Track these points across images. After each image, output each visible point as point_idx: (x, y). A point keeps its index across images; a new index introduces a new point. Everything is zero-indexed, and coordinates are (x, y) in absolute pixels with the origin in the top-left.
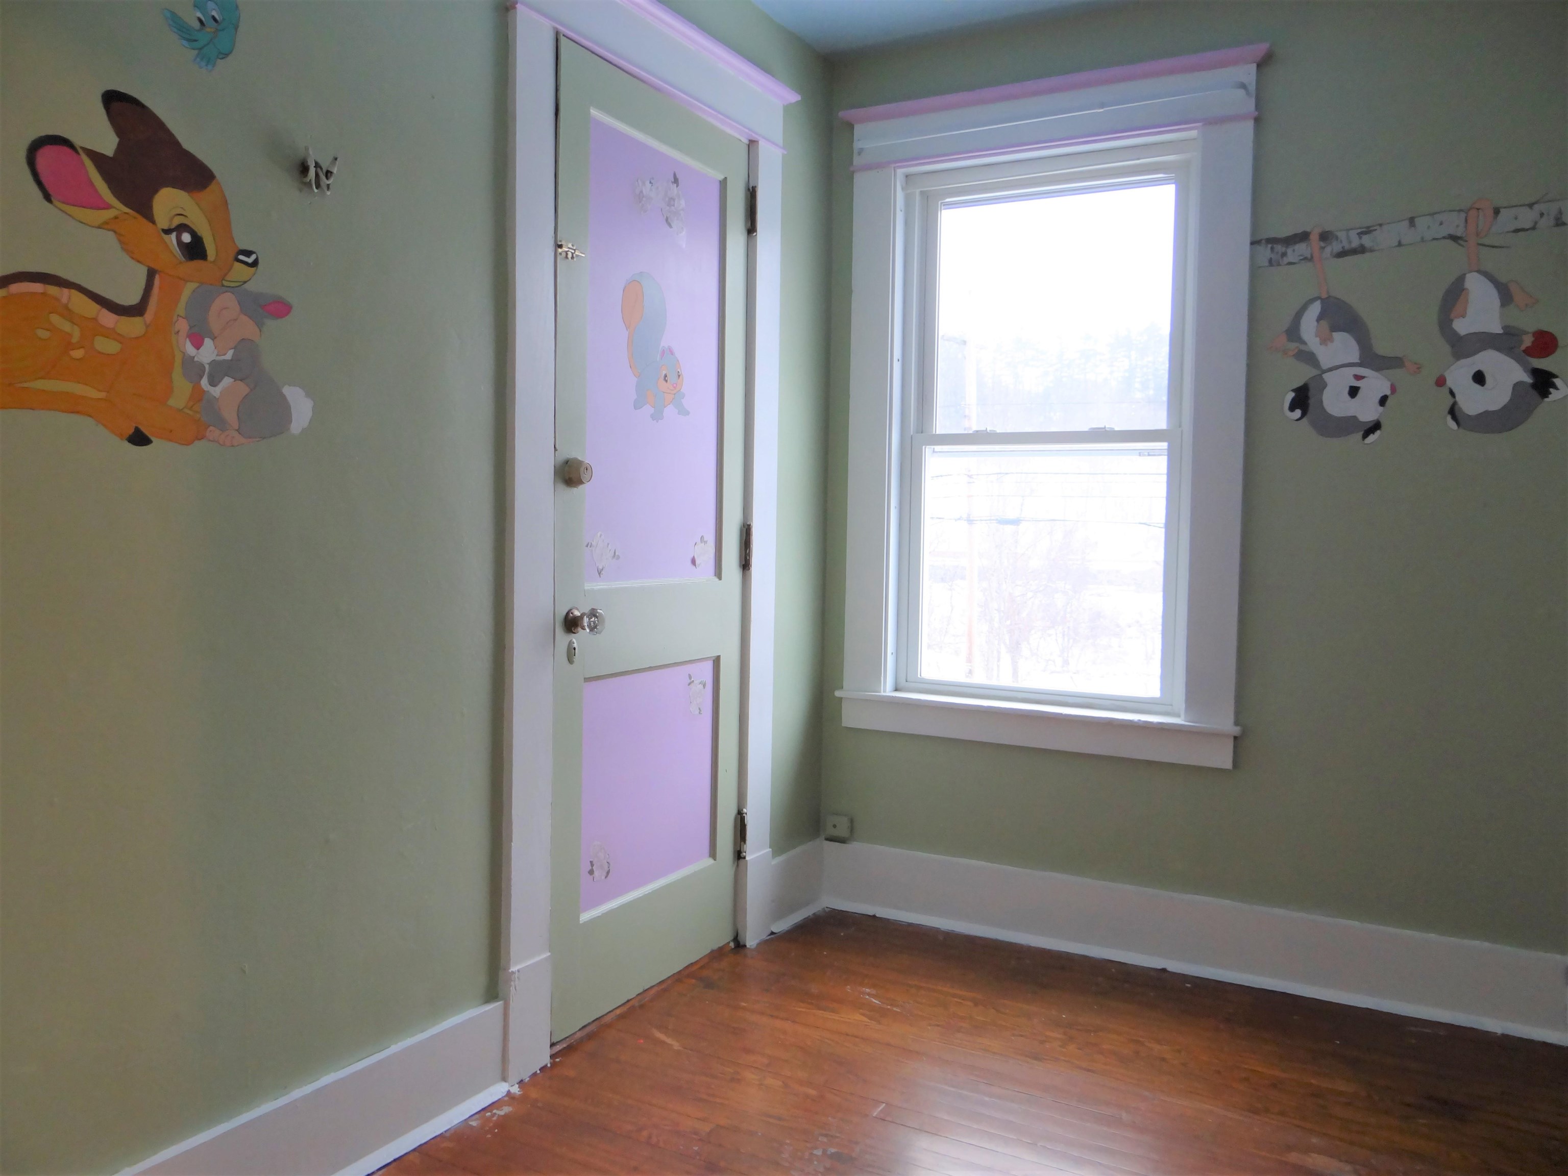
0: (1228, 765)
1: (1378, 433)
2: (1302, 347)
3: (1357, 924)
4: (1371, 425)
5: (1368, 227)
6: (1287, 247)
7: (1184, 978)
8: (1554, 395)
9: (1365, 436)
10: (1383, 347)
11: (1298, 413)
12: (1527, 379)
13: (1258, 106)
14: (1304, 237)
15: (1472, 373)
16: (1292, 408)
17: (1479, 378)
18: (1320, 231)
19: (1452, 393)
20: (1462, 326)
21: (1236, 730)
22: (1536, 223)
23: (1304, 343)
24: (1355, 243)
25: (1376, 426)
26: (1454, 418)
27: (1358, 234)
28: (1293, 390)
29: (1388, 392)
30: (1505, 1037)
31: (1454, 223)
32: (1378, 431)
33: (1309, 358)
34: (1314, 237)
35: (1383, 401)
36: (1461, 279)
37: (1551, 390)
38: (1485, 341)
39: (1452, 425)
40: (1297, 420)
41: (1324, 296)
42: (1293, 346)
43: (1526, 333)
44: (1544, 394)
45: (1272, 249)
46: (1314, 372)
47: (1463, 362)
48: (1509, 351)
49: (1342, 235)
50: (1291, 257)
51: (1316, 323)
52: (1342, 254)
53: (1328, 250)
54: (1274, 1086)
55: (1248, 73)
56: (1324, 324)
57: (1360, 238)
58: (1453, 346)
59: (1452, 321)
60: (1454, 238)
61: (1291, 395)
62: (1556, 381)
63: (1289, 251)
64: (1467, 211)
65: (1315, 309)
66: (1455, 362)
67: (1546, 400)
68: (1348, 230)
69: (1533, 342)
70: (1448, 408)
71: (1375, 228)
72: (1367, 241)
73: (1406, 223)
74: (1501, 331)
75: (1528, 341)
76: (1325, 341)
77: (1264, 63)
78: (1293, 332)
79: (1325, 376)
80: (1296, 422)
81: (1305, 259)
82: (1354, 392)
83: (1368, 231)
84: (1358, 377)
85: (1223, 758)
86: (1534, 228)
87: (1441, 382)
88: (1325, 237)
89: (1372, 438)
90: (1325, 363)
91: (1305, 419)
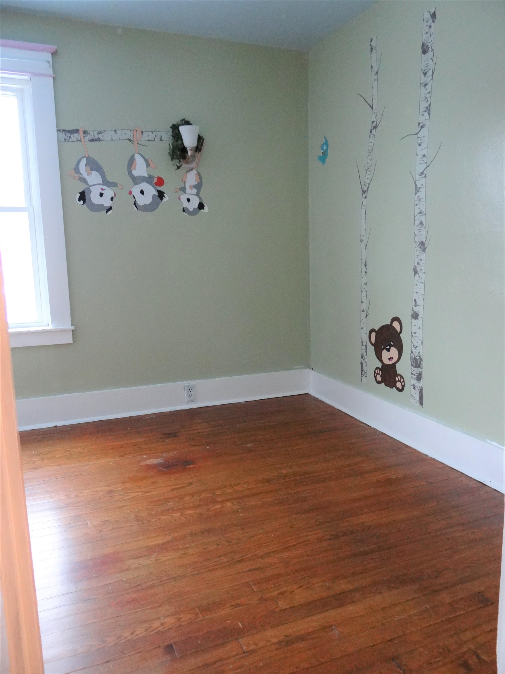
0: (71, 342)
1: (111, 211)
2: (81, 176)
3: (122, 389)
4: (109, 207)
5: (100, 131)
6: (71, 134)
7: (66, 427)
8: (165, 200)
9: (107, 212)
10: (110, 179)
11: (82, 202)
12: (157, 194)
13: (54, 72)
14: (77, 131)
15: (140, 190)
16: (79, 200)
17: (142, 192)
18: (83, 130)
19: (134, 197)
20: (136, 173)
21: (73, 328)
22: (154, 139)
23: (82, 174)
24: (96, 137)
25: (110, 208)
26: (136, 206)
27: (97, 133)
28: (80, 193)
29: (113, 196)
30: (170, 412)
31: (129, 135)
32: (111, 210)
33: (84, 181)
34: (81, 132)
35: (112, 199)
36: (134, 155)
37: (164, 198)
38: (142, 179)
39: (135, 208)
40: (82, 205)
41: (87, 156)
42: (77, 175)
43: (155, 177)
44: (162, 199)
45: (65, 134)
46: (87, 186)
47: (137, 186)
48: (150, 183)
49: (91, 133)
50: (73, 139)
51: (85, 167)
52: (92, 140)
53: (87, 138)
54: (122, 447)
55: (49, 57)
56: (88, 168)
57: (98, 135)
58: (133, 181)
59: (132, 171)
60: (130, 140)
61: (79, 195)
62: (164, 194)
63: (72, 136)
64: (133, 131)
65: (84, 162)
66: (134, 186)
67: (162, 201)
68: (93, 131)
69: (157, 181)
70: (133, 203)
71: (103, 132)
72: (100, 136)
73: (114, 132)
74: (147, 176)
75: (155, 180)
76: (89, 174)
77: (54, 54)
78: (77, 169)
79: (91, 188)
80: (83, 206)
81: (78, 140)
82: (101, 195)
83: (100, 133)
84: (102, 189)
85: (69, 339)
86: (154, 140)
87: (130, 193)
88: (85, 132)
89: (109, 213)
90: (90, 183)
91: (85, 204)
